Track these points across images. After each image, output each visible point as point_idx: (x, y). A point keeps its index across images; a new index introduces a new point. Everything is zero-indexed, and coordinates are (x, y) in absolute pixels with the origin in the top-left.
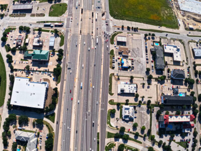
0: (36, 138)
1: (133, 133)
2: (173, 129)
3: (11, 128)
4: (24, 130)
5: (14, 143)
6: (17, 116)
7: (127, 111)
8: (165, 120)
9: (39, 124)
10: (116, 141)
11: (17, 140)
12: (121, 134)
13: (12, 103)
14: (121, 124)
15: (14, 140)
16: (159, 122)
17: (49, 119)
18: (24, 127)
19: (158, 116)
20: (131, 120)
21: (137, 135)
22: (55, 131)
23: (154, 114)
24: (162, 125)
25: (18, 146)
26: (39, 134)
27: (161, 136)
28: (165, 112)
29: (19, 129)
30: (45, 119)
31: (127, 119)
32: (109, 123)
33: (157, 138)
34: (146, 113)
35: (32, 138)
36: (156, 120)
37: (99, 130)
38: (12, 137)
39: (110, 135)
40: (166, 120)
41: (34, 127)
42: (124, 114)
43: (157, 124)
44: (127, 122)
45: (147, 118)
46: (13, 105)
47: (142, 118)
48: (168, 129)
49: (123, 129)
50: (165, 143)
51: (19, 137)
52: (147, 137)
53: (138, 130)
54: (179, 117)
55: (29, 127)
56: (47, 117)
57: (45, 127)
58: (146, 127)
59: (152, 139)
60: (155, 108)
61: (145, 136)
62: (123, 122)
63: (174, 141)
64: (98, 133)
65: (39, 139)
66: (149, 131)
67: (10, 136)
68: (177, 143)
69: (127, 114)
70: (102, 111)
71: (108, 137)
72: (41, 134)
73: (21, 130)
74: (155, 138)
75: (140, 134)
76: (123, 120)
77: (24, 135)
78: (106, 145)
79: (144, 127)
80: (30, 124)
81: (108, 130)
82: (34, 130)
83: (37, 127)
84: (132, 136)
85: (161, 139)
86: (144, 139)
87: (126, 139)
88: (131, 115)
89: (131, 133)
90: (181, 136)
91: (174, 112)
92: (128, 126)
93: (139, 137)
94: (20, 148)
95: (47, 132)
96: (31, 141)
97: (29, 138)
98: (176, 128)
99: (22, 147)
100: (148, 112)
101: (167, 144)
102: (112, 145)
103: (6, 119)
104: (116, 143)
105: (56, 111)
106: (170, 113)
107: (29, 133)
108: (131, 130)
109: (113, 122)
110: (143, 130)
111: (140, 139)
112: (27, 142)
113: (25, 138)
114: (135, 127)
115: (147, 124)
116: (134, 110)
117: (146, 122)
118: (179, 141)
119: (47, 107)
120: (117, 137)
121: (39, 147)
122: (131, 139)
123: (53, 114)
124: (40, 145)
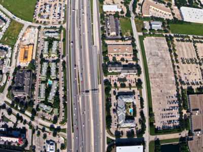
0: (119, 123)
1: (46, 131)
2: (14, 132)
3: (139, 127)
4: (129, 128)
5: (136, 116)
6: (136, 137)
7: (51, 148)
8: (22, 141)
9: (118, 134)
10: (59, 127)
11: (134, 119)
12: (56, 131)
13: (142, 147)
14: (55, 139)
15: (136, 118)
16: (25, 138)
17: (111, 139)
18: (130, 130)
19: (26, 143)
20: (48, 142)
21: (43, 130)
22: (106, 131)
23: (29, 144)
24: (23, 136)
25: (132, 115)
26: (118, 127)
27: (24, 128)
28: (21, 145)
29: (133, 127)
30: (114, 138)
31: (51, 142)
32: (65, 139)
33: (27, 126)
34: (36, 146)
35: (122, 123)
36: (28, 140)
37: (73, 134)
38: (138, 120)
39: (64, 130)
40: (20, 140)
41: (122, 132)
42: (54, 146)
43: (27, 137)
44: (51, 140)
45: (35, 142)
46: (140, 145)
47: (40, 142)
48: (19, 132)
49: (55, 135)
50: (21, 122)
51: (132, 122)
52: (35, 128)
53: (42, 134)
54: (10, 141)
55: (125, 131)
56: (113, 140)
57: (113, 132)
58: (36, 136)
59: (31, 127)
60: (29, 149)
61: (37, 129)
62: (55, 140)
63: (13, 123)
64: (73, 132)
65: (117, 123)
66: (33, 132)
67: (140, 121)
68: (10, 121)
69: (51, 146)
70: (71, 148)
71: (65, 129)
72: (116, 127)
73: (132, 127)
74: (29, 127)
75: (41, 131)
76: (54, 142)
77: (129, 125)
78: (67, 124)
79: (38, 136)
80: (125, 133)
81: (66, 134)
82: (121, 129)
83: (119, 132)
84: (47, 129)
85: (24, 126)
86: (37, 127)
87: (52, 128)
88: (48, 145)
89: (48, 132)
90: (8, 126)
91: (12, 144)
92: (50, 137)
93: (42, 128)
94: (130, 113)
95: (111, 129)
96: (122, 121)
97: (125, 123)
98: (11, 132)
99: (129, 114)
100: (34, 147)
101: (19, 122)
102: (62, 123)
103: (144, 133)
104: (59, 125)
105: (106, 146)
106: (16, 145)
107: (125, 126)
108: (48, 134)
109: (62, 140)
110: (39, 133)
111: (41, 127)
112: (126, 120)
113: (127, 123)
114: (45, 136)
115: (35, 138)
116: (46, 148)
117: (36, 139)
118: (9, 122)
119: (114, 148)
120: (59, 129)
121: (116, 117)
122: (48, 127)
123: (108, 143)
124: (116, 119)
